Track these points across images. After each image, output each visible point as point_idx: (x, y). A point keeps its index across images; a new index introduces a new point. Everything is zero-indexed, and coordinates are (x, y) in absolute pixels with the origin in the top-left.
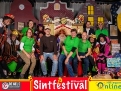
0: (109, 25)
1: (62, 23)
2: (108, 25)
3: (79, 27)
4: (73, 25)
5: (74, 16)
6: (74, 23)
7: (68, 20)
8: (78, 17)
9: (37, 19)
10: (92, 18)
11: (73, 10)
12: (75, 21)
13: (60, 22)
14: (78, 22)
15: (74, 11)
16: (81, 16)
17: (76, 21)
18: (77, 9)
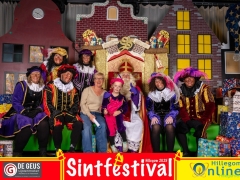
0: (223, 51)
1: (124, 47)
2: (219, 51)
3: (158, 55)
4: (146, 51)
5: (148, 33)
6: (148, 47)
7: (136, 41)
8: (158, 35)
9: (70, 38)
10: (187, 37)
11: (146, 20)
12: (150, 43)
13: (119, 45)
14: (156, 46)
15: (149, 22)
16: (162, 32)
17: (153, 44)
18: (155, 19)
